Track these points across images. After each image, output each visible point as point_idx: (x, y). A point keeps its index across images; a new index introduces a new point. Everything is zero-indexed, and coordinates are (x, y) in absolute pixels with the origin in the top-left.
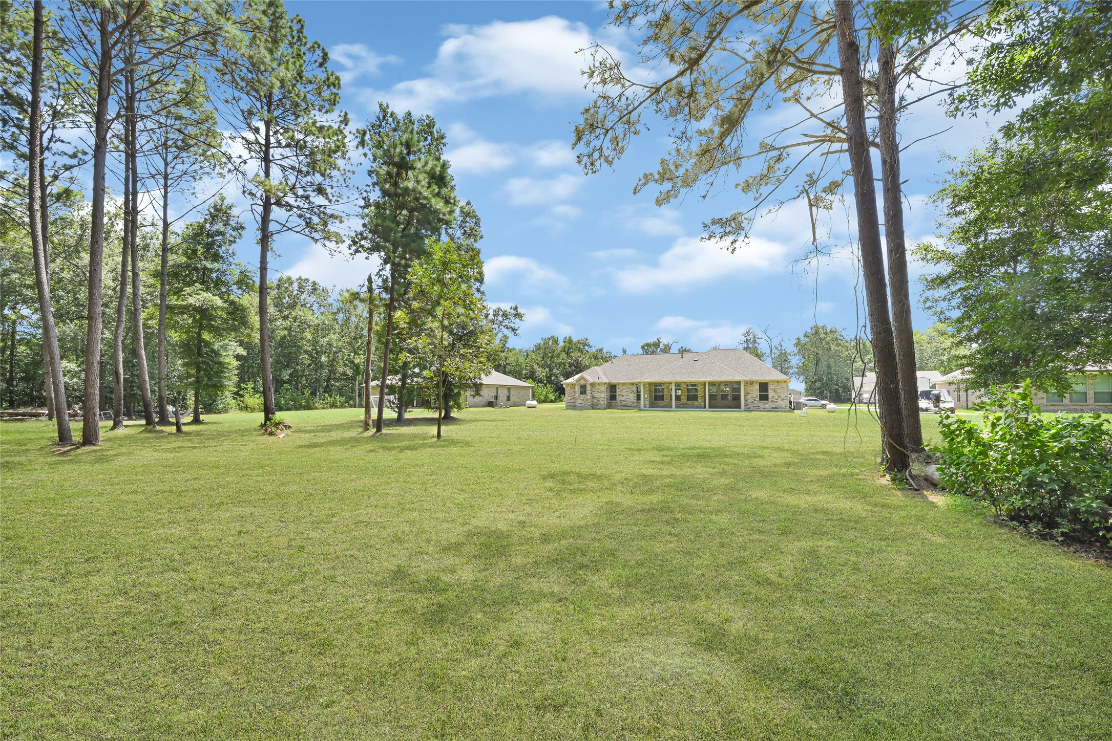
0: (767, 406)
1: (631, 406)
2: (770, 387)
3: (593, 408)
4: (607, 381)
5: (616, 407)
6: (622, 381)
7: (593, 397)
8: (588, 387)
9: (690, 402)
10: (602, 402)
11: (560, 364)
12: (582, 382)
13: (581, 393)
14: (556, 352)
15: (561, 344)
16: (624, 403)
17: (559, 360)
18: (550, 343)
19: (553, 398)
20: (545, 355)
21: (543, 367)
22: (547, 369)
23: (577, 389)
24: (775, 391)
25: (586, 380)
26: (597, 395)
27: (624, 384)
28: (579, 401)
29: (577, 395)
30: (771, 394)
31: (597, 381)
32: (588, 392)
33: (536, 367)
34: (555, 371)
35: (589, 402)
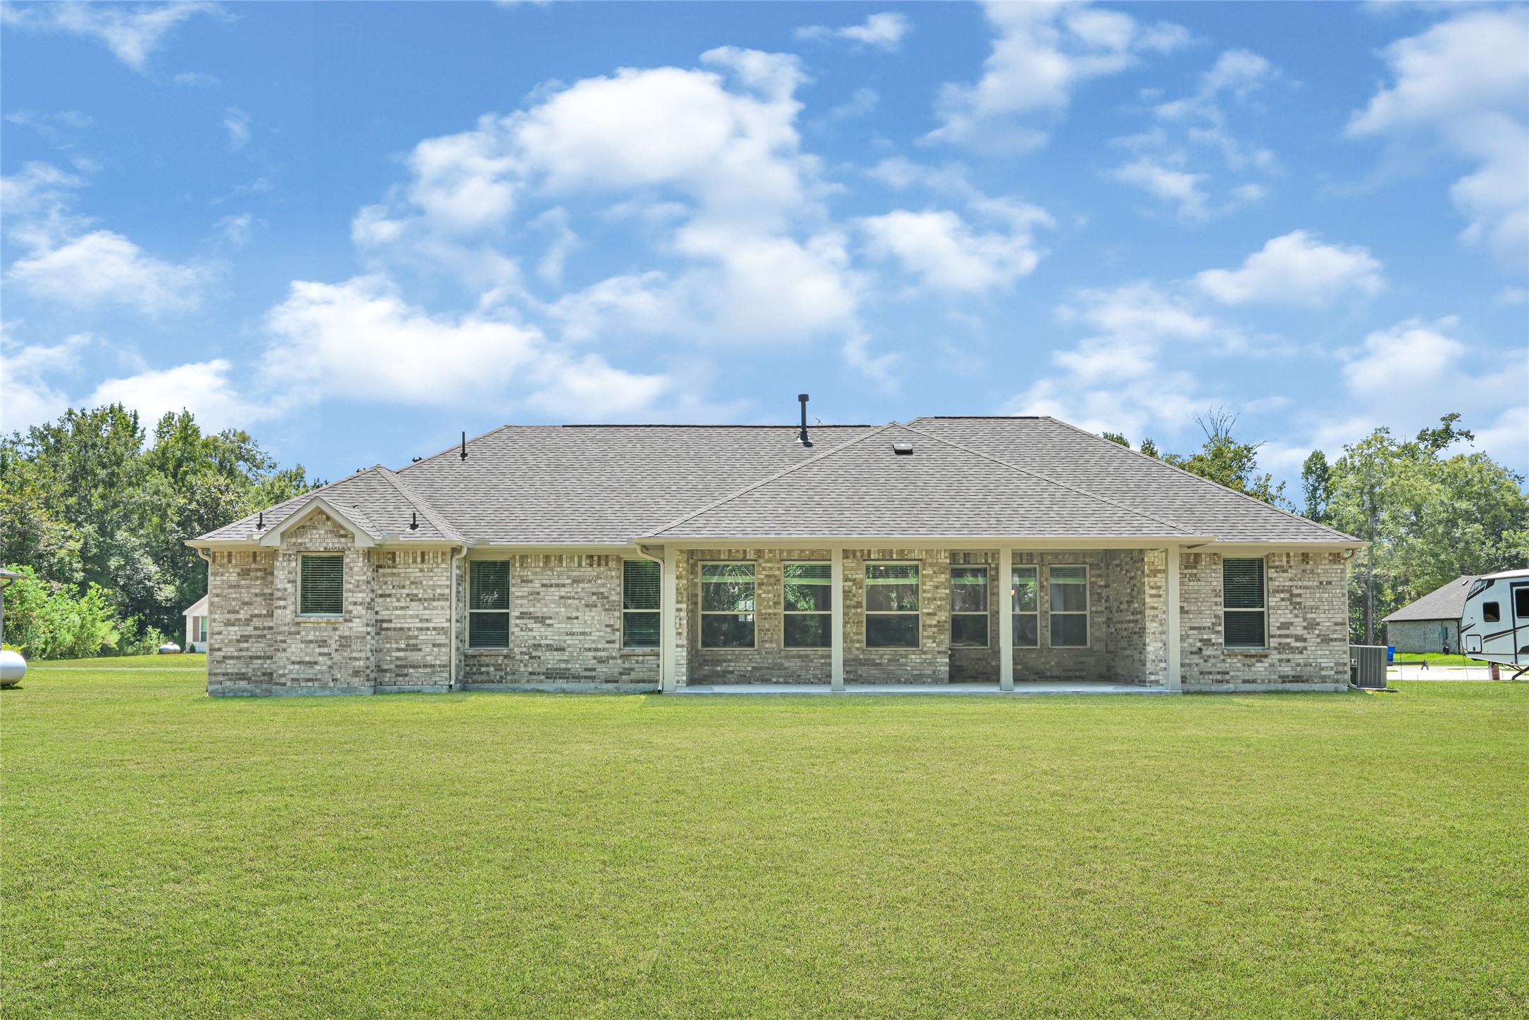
0: (1260, 668)
1: (589, 675)
2: (1275, 579)
3: (378, 689)
4: (455, 538)
5: (504, 681)
6: (541, 539)
7: (380, 626)
8: (356, 572)
9: (884, 654)
10: (429, 655)
11: (144, 512)
12: (319, 542)
13: (309, 605)
14: (129, 465)
15: (150, 443)
16: (551, 660)
17: (140, 495)
18: (106, 431)
19: (113, 639)
20: (80, 474)
21: (71, 516)
22: (89, 528)
23: (287, 577)
24: (1293, 600)
25: (339, 531)
26: (406, 616)
27: (550, 558)
28: (295, 649)
29: (287, 611)
30: (1277, 613)
31: (407, 537)
32: (353, 596)
33: (39, 516)
34: (121, 535)
35: (361, 655)
